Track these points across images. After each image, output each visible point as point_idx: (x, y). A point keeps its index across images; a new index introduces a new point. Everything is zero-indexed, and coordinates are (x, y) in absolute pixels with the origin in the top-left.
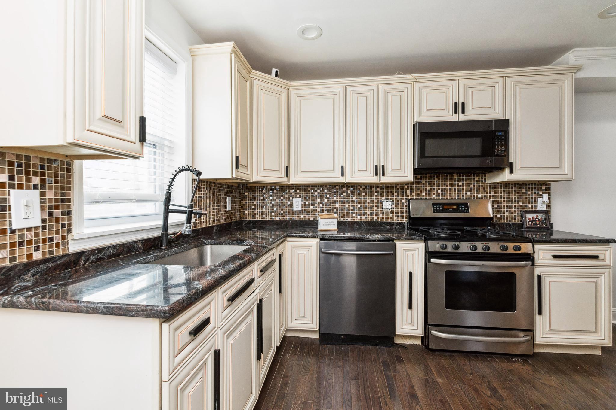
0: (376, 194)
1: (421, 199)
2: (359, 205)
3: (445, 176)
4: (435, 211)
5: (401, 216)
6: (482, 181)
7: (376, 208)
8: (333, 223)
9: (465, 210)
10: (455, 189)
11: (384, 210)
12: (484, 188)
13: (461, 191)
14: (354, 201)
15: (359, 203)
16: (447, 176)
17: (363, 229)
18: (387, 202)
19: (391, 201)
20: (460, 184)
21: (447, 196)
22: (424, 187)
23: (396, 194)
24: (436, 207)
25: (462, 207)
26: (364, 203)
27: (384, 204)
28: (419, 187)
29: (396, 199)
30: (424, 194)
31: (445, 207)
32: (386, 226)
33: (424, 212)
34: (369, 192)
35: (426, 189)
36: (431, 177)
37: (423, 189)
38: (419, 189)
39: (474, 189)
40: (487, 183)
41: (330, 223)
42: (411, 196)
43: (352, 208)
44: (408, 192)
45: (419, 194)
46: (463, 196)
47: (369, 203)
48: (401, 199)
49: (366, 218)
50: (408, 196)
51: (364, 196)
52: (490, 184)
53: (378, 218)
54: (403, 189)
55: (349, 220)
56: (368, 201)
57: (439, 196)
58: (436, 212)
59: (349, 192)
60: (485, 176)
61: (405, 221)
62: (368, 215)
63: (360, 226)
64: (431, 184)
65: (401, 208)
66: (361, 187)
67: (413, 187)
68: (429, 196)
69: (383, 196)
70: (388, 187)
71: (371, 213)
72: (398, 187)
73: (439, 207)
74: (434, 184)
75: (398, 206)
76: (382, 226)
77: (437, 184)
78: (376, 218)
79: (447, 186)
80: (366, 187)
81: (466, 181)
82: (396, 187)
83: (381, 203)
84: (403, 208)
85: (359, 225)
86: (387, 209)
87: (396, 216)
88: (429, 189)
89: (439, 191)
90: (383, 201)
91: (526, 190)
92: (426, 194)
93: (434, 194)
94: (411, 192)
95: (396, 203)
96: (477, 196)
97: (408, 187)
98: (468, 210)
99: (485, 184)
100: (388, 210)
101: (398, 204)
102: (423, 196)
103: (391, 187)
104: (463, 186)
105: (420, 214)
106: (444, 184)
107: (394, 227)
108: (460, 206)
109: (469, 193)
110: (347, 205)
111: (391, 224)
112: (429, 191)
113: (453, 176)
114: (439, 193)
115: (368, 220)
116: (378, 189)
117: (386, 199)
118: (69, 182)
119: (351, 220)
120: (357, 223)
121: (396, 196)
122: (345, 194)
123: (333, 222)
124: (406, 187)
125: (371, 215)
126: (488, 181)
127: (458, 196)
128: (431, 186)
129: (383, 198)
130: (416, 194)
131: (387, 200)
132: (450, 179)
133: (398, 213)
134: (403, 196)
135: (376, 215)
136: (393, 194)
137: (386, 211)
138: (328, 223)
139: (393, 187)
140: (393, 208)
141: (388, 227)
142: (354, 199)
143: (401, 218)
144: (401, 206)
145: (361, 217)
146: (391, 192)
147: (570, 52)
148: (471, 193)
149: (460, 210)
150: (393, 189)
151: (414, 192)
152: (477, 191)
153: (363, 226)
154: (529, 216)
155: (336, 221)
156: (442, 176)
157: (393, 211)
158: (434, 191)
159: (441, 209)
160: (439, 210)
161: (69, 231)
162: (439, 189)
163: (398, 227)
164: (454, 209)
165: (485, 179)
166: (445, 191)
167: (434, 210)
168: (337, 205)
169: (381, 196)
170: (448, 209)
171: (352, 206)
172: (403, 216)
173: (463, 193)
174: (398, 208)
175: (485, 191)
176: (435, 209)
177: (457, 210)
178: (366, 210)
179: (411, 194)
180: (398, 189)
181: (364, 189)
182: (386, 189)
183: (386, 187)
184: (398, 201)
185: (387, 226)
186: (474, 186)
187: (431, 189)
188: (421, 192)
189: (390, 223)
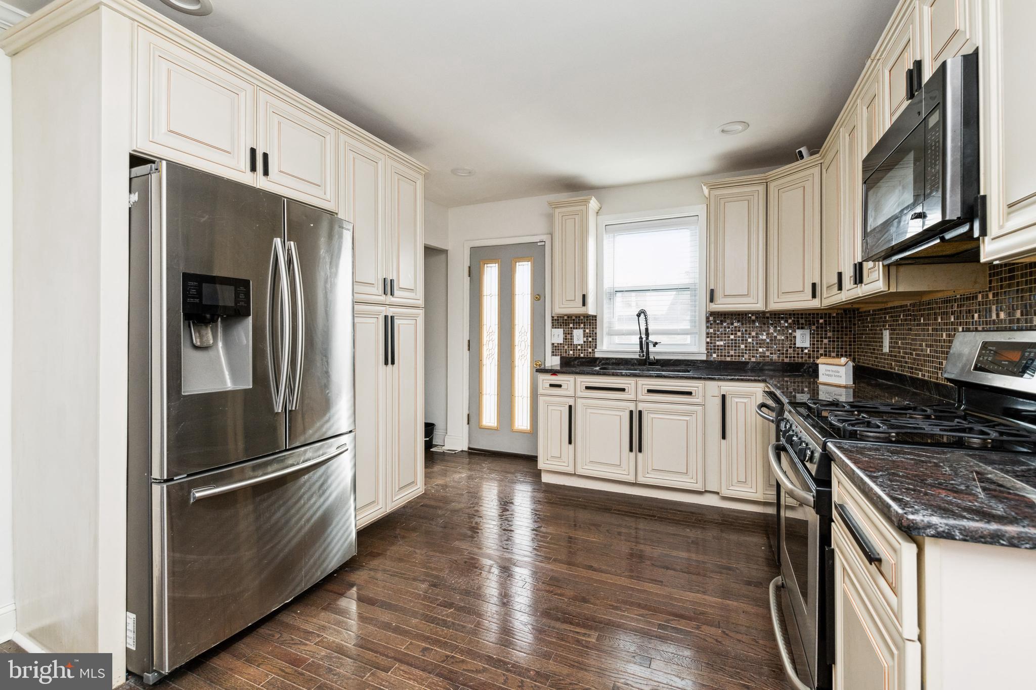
4: (979, 365)
8: (837, 374)
24: (984, 355)
25: (1027, 358)
41: (833, 373)
73: (989, 355)
105: (956, 372)
108: (1027, 354)
118: (596, 325)
159: (990, 358)
161: (596, 348)
167: (977, 362)
176: (981, 358)
177: (1016, 367)
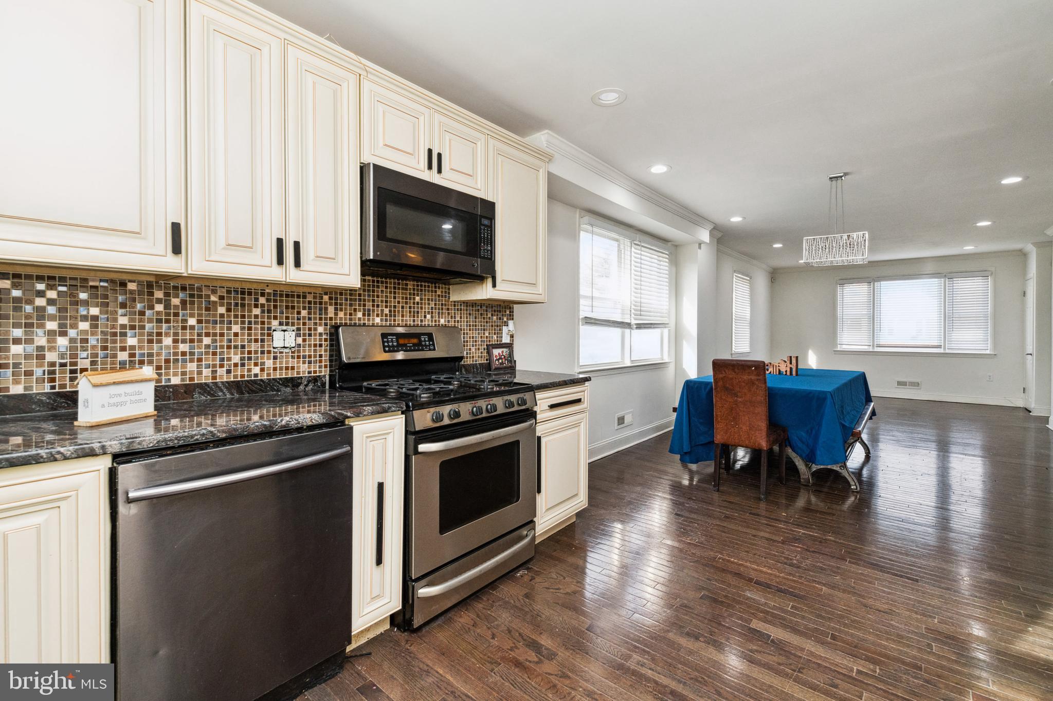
0: (257, 311)
1: (355, 325)
2: (207, 341)
3: (395, 283)
4: (387, 349)
5: (315, 362)
6: (445, 297)
7: (254, 347)
8: (138, 397)
9: (430, 345)
10: (410, 307)
11: (276, 350)
12: (448, 309)
13: (418, 312)
14: (192, 328)
15: (207, 335)
16: (399, 284)
17: (220, 402)
18: (284, 331)
19: (294, 328)
20: (418, 299)
21: (399, 321)
22: (360, 300)
23: (304, 313)
24: (388, 342)
25: (425, 341)
26: (222, 335)
27: (278, 336)
28: (351, 300)
29: (304, 324)
30: (360, 315)
31: (401, 341)
32: (283, 389)
33: (367, 352)
34: (236, 305)
35: (364, 305)
36: (373, 281)
37: (360, 305)
38: (351, 305)
39: (435, 309)
40: (451, 300)
41: (128, 398)
42: (336, 319)
43: (183, 347)
44: (331, 309)
45: (351, 314)
46: (421, 321)
47: (236, 335)
48: (315, 324)
49: (229, 372)
50: (331, 319)
51: (222, 316)
52: (455, 302)
53: (262, 370)
54: (321, 303)
55: (176, 381)
56: (236, 328)
57: (386, 320)
58: (389, 351)
59: (175, 301)
60: (449, 289)
61: (325, 372)
62: (236, 365)
63: (212, 395)
64: (373, 296)
65: (315, 345)
66: (214, 292)
67: (341, 299)
68: (369, 320)
69: (275, 318)
70: (287, 296)
71: (242, 359)
72: (310, 298)
73: (392, 341)
74: (378, 296)
75: (310, 340)
76: (273, 390)
77: (382, 297)
78: (256, 370)
79: (399, 302)
80: (229, 292)
81: (425, 295)
82: (305, 297)
83: (269, 335)
84: (321, 345)
85: (209, 394)
86: (284, 347)
87: (304, 363)
88: (369, 305)
89: (387, 311)
90: (273, 328)
91: (492, 315)
92: (364, 315)
93: (378, 315)
94: (336, 309)
95: (304, 335)
96: (439, 321)
97: (331, 298)
98: (433, 345)
99: (448, 301)
100: (287, 350)
101: (310, 335)
102: (359, 319)
103: (293, 296)
104: (421, 304)
105: (361, 356)
106: (395, 298)
107: (302, 387)
108: (423, 339)
109: (429, 316)
110: (168, 341)
111: (294, 383)
112: (369, 310)
113: (407, 285)
114: (386, 315)
115: (235, 376)
116: (262, 300)
117: (281, 324)
119: (182, 380)
120: (204, 388)
121: (304, 318)
122: (159, 308)
123: (140, 393)
124: (326, 298)
125: (243, 365)
126: (454, 297)
127: (414, 321)
128: (373, 301)
129: (275, 323)
130: (345, 314)
131: (284, 328)
132: (403, 289)
133: (310, 356)
134: (321, 319)
135: (256, 364)
136: (299, 313)
137: (282, 353)
138: (123, 399)
139: (299, 296)
140: (299, 345)
141: (288, 390)
142: (192, 321)
143: (315, 367)
144: (315, 340)
145: (214, 372)
146: (293, 307)
147: (543, 133)
148: (432, 317)
149: (422, 346)
150: (298, 302)
151: (341, 310)
152: (439, 313)
153: (220, 394)
154: (496, 352)
155: (148, 391)
156: (391, 283)
157: (299, 351)
158: (378, 311)
159: (395, 344)
160: (393, 346)
162: (386, 307)
163: (310, 387)
164: (414, 345)
165: (449, 293)
166: (395, 311)
167: (384, 347)
168: (131, 341)
169: (269, 317)
170: (405, 345)
171: (184, 341)
172: (321, 361)
173: (421, 317)
174: (310, 346)
175: (449, 314)
176: (386, 344)
177: (419, 347)
178: (228, 353)
179: (336, 314)
180: (310, 302)
181: (222, 298)
182: (281, 301)
183: (281, 296)
184: (310, 329)
185: (287, 386)
186: (435, 304)
187: (373, 306)
188: (355, 310)
189: (292, 379)
